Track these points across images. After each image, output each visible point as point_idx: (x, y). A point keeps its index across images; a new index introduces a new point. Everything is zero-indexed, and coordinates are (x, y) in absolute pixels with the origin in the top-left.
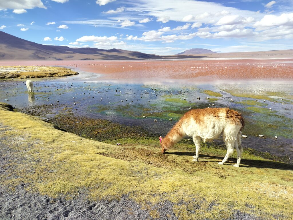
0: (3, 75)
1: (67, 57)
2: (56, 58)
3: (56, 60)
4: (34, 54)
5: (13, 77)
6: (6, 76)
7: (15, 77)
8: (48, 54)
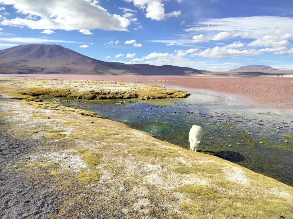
0: (121, 95)
1: (122, 72)
2: (112, 73)
3: (113, 75)
4: (95, 69)
5: (131, 97)
6: (124, 96)
7: (134, 97)
8: (106, 69)
